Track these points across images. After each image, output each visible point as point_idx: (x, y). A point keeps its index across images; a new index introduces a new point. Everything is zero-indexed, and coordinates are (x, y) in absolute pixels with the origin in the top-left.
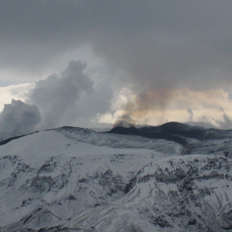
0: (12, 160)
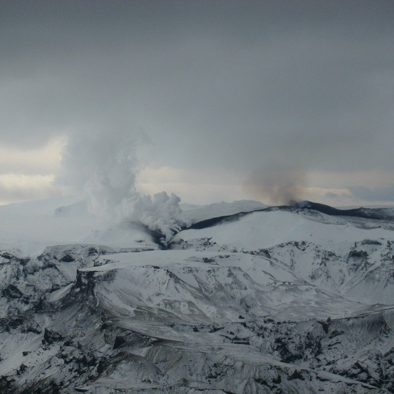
0: (300, 247)
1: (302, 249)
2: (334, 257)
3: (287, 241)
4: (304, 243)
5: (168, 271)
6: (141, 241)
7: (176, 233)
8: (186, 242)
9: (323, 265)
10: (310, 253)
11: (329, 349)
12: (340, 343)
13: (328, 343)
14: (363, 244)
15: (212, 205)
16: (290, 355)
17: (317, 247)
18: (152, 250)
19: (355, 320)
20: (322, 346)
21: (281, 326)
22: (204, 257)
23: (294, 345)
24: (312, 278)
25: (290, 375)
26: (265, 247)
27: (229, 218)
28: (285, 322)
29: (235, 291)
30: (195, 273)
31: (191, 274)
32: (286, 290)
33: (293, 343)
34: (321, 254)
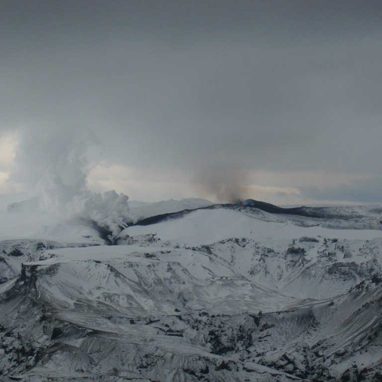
0: (240, 243)
1: (242, 245)
2: (274, 253)
3: (228, 238)
4: (244, 240)
5: (109, 266)
6: (88, 237)
7: (122, 229)
8: (132, 238)
9: (262, 261)
10: (250, 249)
11: (259, 341)
12: (270, 335)
13: (259, 336)
14: (301, 241)
15: (160, 202)
16: (222, 347)
17: (256, 244)
18: (99, 245)
19: (286, 314)
20: (253, 339)
21: (214, 319)
22: (146, 253)
23: (227, 338)
24: (251, 274)
25: (218, 365)
26: (206, 244)
27: (173, 216)
28: (219, 316)
29: (173, 285)
30: (135, 268)
31: (131, 269)
32: (222, 285)
33: (226, 335)
34: (260, 250)
